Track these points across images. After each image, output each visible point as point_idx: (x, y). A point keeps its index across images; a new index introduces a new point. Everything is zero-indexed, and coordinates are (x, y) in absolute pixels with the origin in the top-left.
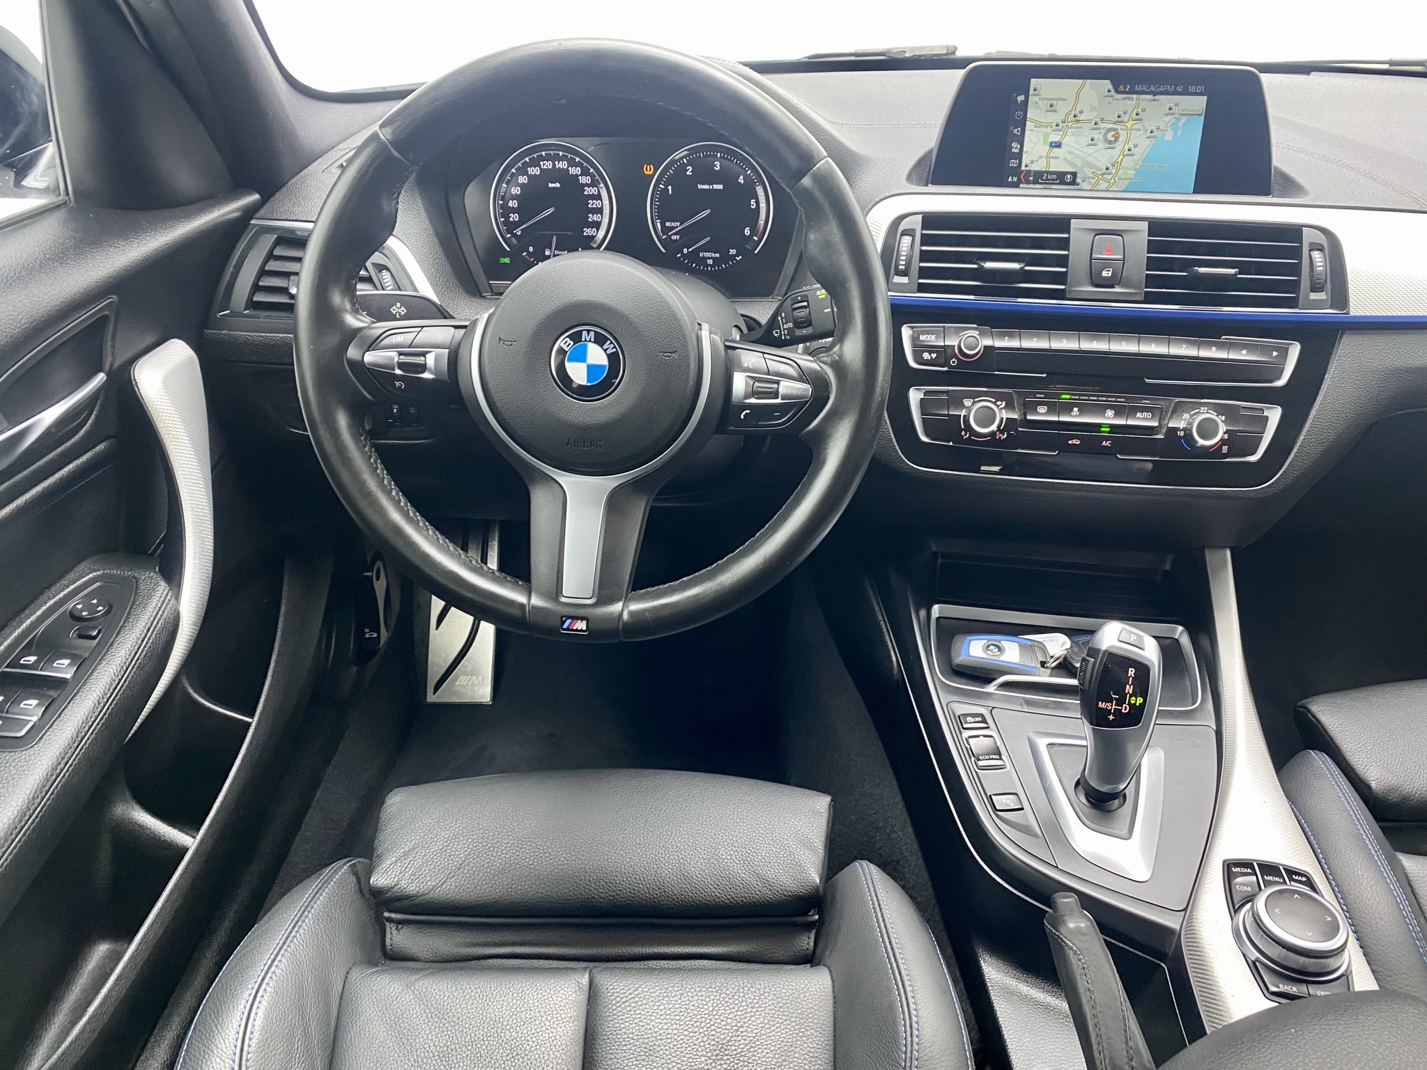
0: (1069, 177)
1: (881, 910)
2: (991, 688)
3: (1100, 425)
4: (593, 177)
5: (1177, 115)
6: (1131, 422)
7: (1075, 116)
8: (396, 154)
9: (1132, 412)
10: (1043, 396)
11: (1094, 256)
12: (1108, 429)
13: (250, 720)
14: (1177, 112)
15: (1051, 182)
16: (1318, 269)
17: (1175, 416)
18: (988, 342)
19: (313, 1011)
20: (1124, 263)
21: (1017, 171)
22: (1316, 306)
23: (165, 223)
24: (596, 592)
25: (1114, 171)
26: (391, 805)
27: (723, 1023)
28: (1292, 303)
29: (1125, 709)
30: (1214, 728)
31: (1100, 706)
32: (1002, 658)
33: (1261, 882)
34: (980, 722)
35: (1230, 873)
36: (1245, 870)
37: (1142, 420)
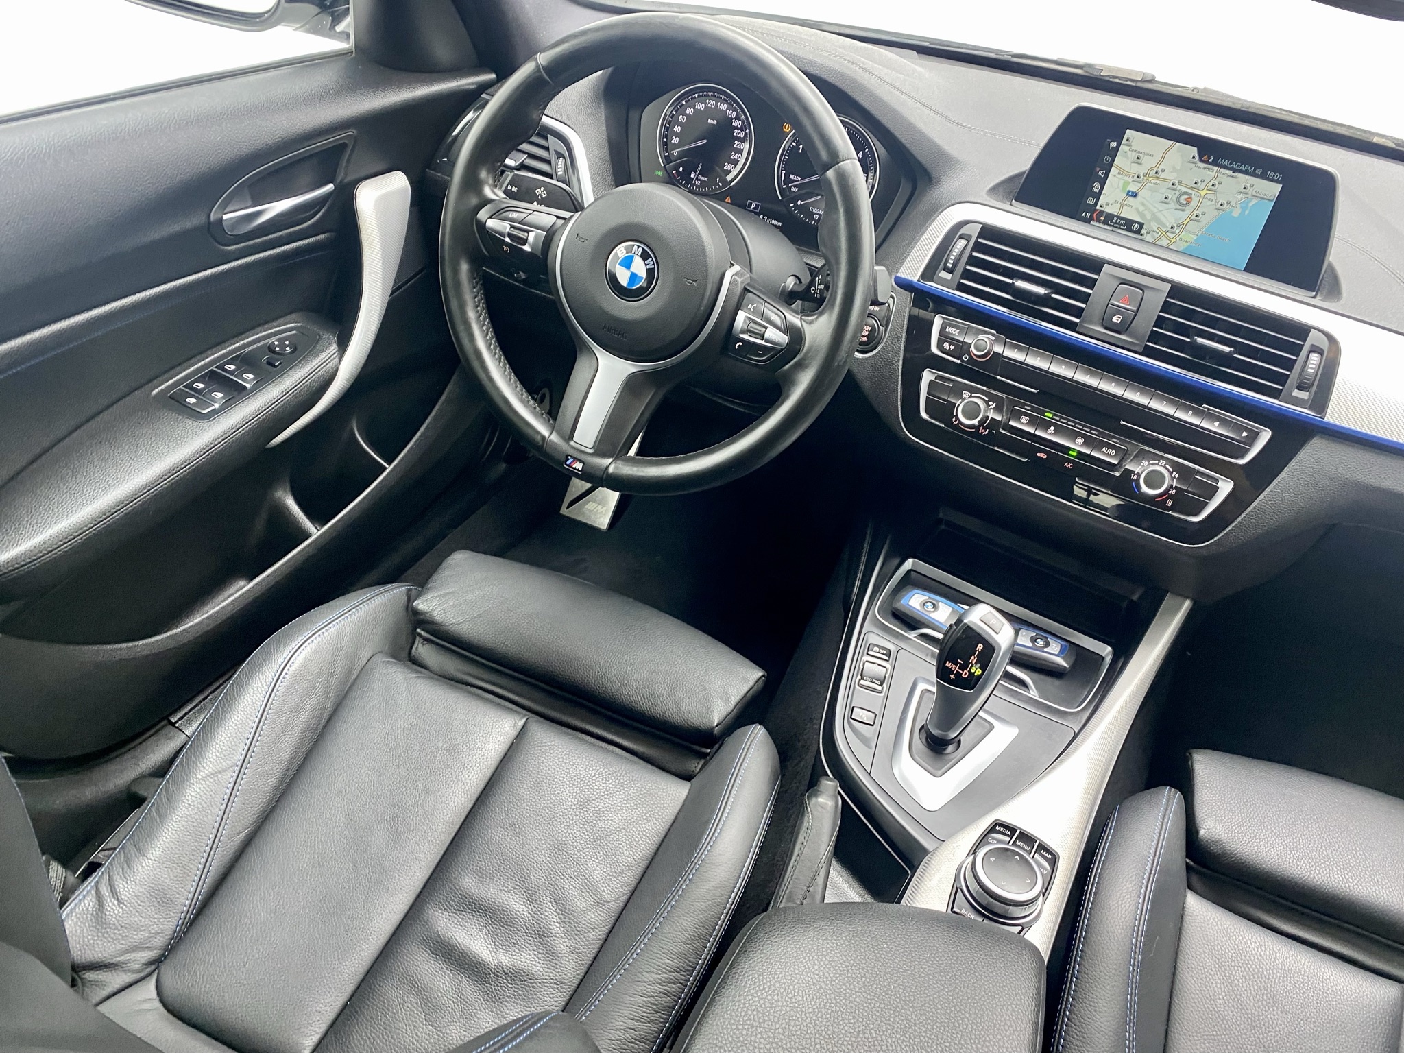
0: (1136, 226)
1: (744, 759)
2: (912, 635)
3: (1070, 449)
4: (743, 122)
5: (1249, 196)
6: (1093, 454)
7: (1156, 173)
8: (546, 77)
9: (1099, 445)
10: (1030, 408)
11: (1113, 301)
12: (1075, 454)
13: (387, 466)
14: (1250, 193)
15: (1119, 226)
16: (1309, 370)
17: (1135, 461)
18: (998, 349)
20: (1135, 315)
21: (1092, 209)
22: (1295, 404)
23: (410, 84)
24: (596, 445)
25: (1177, 232)
26: (453, 559)
27: (596, 787)
28: (1275, 394)
29: (965, 674)
30: (1076, 732)
31: (948, 664)
32: (932, 615)
33: (1011, 843)
34: (885, 655)
35: (992, 829)
36: (1005, 831)
37: (1106, 455)
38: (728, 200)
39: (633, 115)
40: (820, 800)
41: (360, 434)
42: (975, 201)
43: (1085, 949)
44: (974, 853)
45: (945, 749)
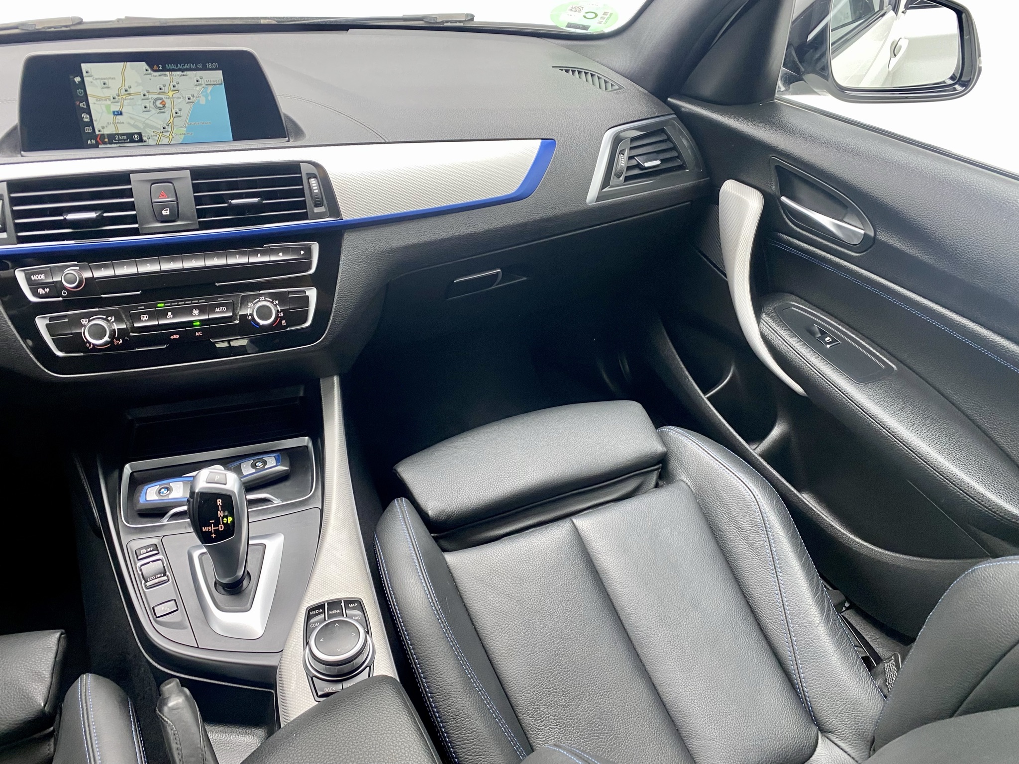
0: (136, 136)
3: (192, 322)
5: (204, 85)
6: (211, 317)
7: (126, 91)
9: (212, 309)
10: (143, 307)
11: (154, 200)
12: (198, 323)
14: (203, 83)
15: (123, 141)
16: (315, 191)
17: (243, 306)
18: (87, 274)
20: (178, 204)
21: (93, 135)
22: (319, 218)
25: (170, 130)
29: (222, 527)
30: (320, 508)
31: (205, 529)
32: (171, 496)
33: (327, 619)
34: (153, 551)
35: (309, 617)
36: (318, 611)
37: (220, 313)
40: (171, 705)
44: (307, 643)
45: (242, 586)
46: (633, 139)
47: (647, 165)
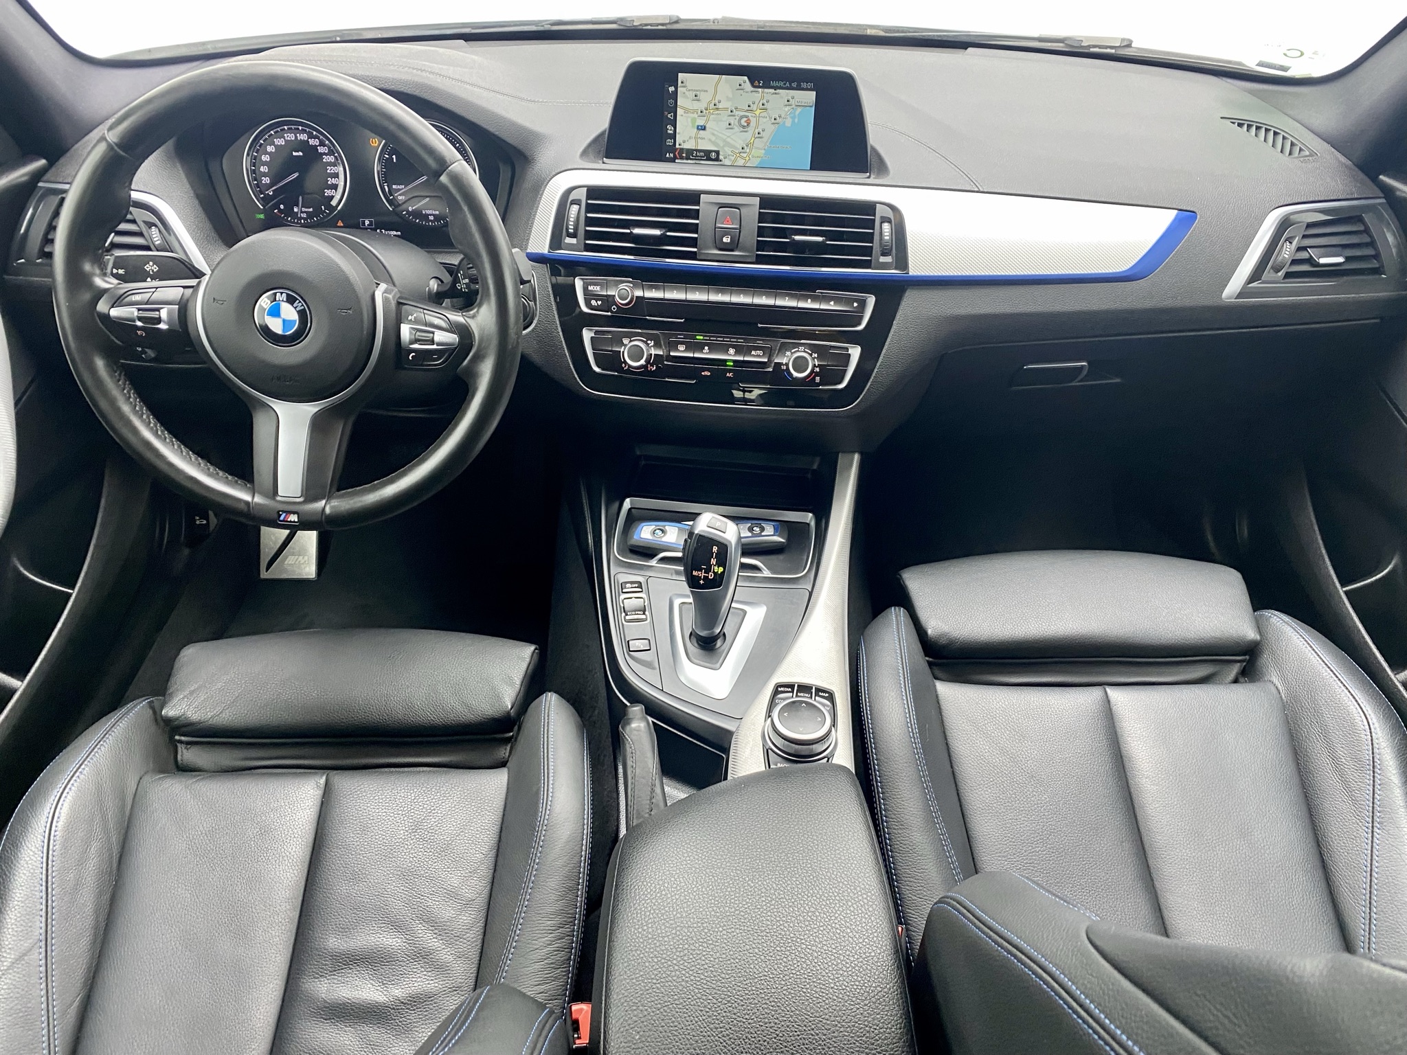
0: (714, 154)
2: (653, 562)
3: (726, 361)
4: (329, 148)
5: (794, 106)
6: (746, 359)
7: (715, 105)
8: (122, 153)
9: (748, 351)
10: (682, 337)
11: (718, 225)
12: (732, 364)
13: (71, 591)
14: (793, 103)
15: (700, 158)
16: (886, 238)
17: (780, 354)
18: (639, 293)
19: (111, 805)
20: (740, 232)
21: (673, 149)
22: (884, 268)
24: (304, 492)
25: (748, 151)
28: (867, 265)
29: (711, 576)
30: (810, 590)
31: (695, 573)
32: (664, 539)
33: (794, 696)
34: (637, 587)
35: (776, 692)
36: (787, 689)
37: (756, 357)
38: (340, 224)
39: (214, 166)
40: (634, 725)
41: (26, 569)
42: (573, 167)
43: (879, 757)
44: (770, 716)
45: (715, 644)
46: (1310, 225)
47: (1323, 261)
